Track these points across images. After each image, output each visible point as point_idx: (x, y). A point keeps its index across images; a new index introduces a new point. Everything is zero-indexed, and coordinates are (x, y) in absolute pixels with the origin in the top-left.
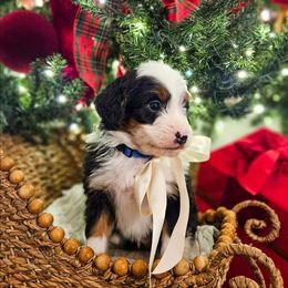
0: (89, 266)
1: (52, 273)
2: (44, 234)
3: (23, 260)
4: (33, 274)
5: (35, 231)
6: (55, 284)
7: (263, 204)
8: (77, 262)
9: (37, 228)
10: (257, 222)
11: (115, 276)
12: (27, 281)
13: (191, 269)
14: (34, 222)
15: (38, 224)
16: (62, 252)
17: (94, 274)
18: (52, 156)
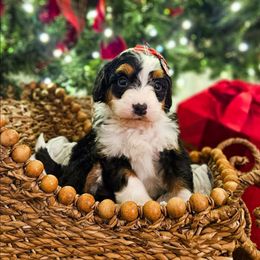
0: (90, 215)
1: (44, 228)
2: (33, 185)
3: (7, 217)
4: (20, 232)
5: (22, 181)
6: (48, 241)
7: (246, 141)
8: (76, 212)
9: (25, 178)
10: (240, 159)
11: (122, 222)
12: (12, 242)
13: (210, 204)
14: (21, 171)
15: (25, 173)
16: (56, 203)
17: (96, 223)
18: (25, 110)
